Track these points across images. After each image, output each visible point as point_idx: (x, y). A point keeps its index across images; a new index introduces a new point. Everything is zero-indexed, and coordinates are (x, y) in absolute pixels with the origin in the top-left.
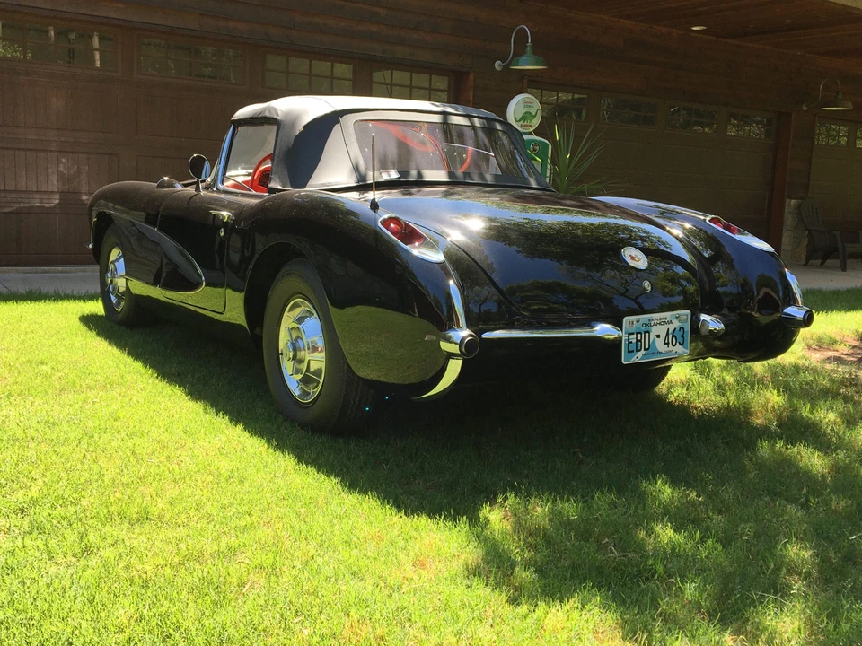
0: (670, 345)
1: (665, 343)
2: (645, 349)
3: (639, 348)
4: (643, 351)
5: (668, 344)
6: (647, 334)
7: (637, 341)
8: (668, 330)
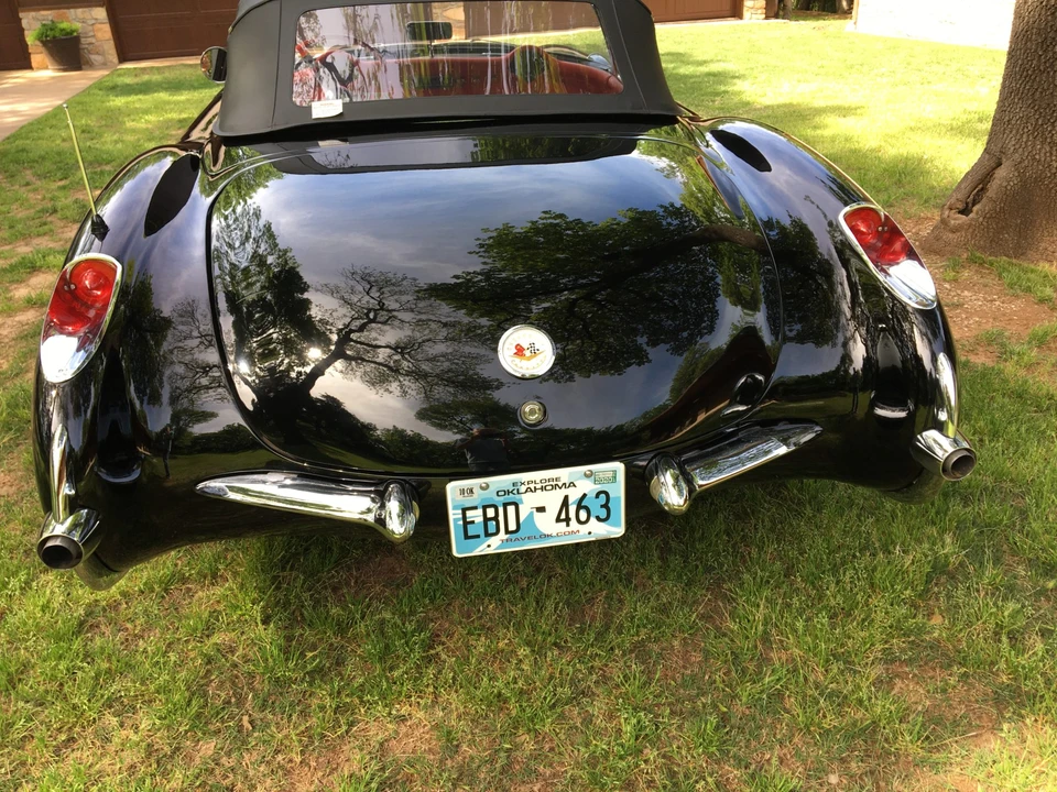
0: (573, 522)
1: (558, 520)
2: (507, 532)
3: (492, 529)
4: (502, 535)
5: (567, 520)
6: (511, 509)
7: (486, 520)
8: (566, 497)
